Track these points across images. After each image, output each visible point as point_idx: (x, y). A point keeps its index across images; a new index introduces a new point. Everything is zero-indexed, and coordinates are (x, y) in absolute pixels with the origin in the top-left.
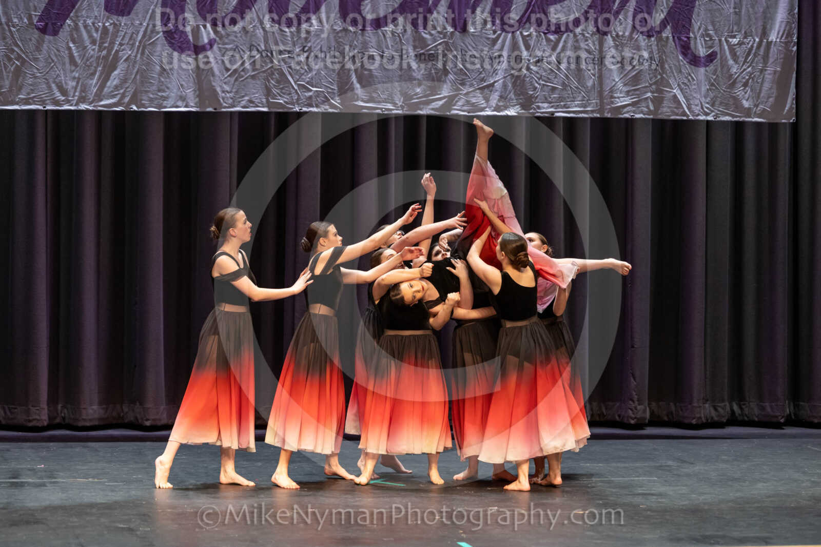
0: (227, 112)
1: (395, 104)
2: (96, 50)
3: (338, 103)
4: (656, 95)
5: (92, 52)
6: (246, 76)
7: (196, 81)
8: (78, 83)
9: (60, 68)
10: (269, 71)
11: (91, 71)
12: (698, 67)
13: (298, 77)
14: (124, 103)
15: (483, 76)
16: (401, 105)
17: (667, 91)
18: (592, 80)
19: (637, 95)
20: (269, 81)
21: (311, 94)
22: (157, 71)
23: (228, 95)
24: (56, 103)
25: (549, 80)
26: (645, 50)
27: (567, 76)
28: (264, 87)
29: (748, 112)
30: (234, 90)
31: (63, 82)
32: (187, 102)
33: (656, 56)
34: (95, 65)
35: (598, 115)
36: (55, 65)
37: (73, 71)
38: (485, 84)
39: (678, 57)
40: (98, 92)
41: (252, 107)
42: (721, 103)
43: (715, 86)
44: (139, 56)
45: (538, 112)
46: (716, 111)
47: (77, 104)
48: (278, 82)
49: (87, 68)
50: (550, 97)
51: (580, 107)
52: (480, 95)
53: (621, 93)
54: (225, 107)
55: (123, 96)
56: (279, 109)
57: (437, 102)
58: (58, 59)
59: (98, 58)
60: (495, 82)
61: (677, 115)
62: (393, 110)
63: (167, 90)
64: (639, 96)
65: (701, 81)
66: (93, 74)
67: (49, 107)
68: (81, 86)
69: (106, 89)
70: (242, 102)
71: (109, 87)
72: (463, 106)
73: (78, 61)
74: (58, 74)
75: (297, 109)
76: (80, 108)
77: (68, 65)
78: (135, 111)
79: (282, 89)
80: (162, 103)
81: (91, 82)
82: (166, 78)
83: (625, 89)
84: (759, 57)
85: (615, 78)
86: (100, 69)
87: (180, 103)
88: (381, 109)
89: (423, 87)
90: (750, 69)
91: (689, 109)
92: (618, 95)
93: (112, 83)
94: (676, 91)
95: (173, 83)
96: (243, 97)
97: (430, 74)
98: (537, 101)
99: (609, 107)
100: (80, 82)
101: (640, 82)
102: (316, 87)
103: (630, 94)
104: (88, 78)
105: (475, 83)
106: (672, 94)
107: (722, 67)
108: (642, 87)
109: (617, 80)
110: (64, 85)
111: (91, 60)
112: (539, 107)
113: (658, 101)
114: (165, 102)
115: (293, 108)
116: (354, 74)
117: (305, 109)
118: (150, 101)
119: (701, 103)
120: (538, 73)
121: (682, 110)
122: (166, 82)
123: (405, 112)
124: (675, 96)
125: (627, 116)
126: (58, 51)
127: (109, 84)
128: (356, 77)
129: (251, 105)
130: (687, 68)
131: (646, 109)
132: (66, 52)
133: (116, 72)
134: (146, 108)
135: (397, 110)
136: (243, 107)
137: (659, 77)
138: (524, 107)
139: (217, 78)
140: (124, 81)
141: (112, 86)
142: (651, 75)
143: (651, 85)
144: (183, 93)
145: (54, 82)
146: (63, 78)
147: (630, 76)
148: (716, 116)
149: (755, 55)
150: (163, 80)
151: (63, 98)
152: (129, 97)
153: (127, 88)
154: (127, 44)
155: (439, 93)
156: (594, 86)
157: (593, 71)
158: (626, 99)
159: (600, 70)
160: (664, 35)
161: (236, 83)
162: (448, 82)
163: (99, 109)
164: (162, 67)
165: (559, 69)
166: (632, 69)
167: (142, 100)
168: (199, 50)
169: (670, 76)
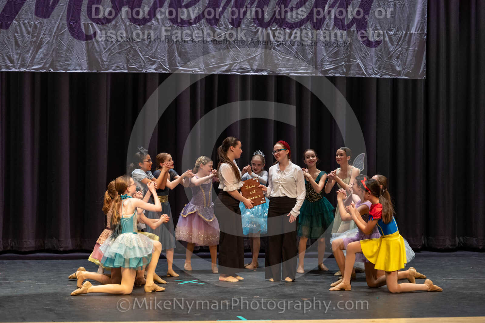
0: (105, 73)
1: (200, 68)
2: (30, 37)
3: (167, 68)
4: (347, 63)
5: (28, 39)
6: (115, 52)
7: (87, 55)
8: (20, 56)
9: (10, 47)
10: (128, 49)
11: (27, 50)
12: (371, 47)
13: (144, 53)
14: (46, 68)
15: (249, 52)
16: (203, 69)
17: (353, 61)
18: (311, 55)
19: (337, 63)
20: (128, 56)
22: (64, 49)
23: (105, 63)
24: (7, 67)
25: (286, 55)
27: (297, 53)
28: (125, 58)
29: (399, 73)
30: (108, 60)
31: (11, 55)
32: (82, 67)
34: (29, 46)
35: (314, 75)
36: (7, 46)
37: (17, 50)
38: (250, 57)
39: (360, 42)
40: (31, 61)
41: (118, 70)
42: (384, 68)
43: (381, 59)
44: (54, 41)
45: (280, 73)
46: (381, 72)
47: (19, 68)
48: (133, 56)
49: (25, 48)
50: (287, 65)
51: (304, 70)
52: (247, 63)
54: (103, 70)
55: (45, 63)
56: (134, 71)
58: (8, 43)
59: (31, 42)
61: (359, 74)
62: (199, 71)
63: (70, 60)
64: (338, 64)
65: (373, 56)
66: (29, 51)
67: (4, 70)
68: (22, 57)
69: (35, 60)
70: (113, 67)
71: (37, 59)
72: (238, 69)
73: (20, 44)
74: (8, 52)
75: (144, 71)
76: (21, 70)
77: (14, 47)
78: (52, 72)
79: (136, 60)
80: (67, 68)
81: (27, 55)
82: (70, 53)
83: (330, 60)
84: (406, 42)
85: (323, 52)
86: (32, 48)
87: (77, 68)
88: (192, 71)
90: (400, 49)
91: (366, 71)
93: (39, 55)
94: (358, 61)
95: (74, 56)
96: (114, 64)
98: (280, 66)
99: (321, 70)
101: (338, 56)
102: (155, 59)
103: (333, 63)
104: (25, 53)
105: (245, 56)
106: (357, 63)
107: (385, 48)
108: (340, 59)
109: (325, 55)
110: (12, 57)
111: (27, 43)
112: (280, 70)
113: (348, 67)
114: (69, 67)
115: (141, 71)
116: (176, 51)
117: (148, 71)
118: (61, 66)
119: (373, 68)
120: (280, 51)
121: (362, 72)
122: (70, 55)
123: (205, 73)
124: (358, 64)
125: (331, 75)
126: (9, 38)
127: (37, 56)
128: (178, 53)
129: (118, 69)
130: (365, 48)
131: (342, 71)
132: (13, 39)
133: (41, 50)
134: (58, 71)
135: (201, 72)
136: (114, 70)
137: (349, 53)
139: (99, 54)
140: (46, 55)
141: (40, 58)
142: (345, 52)
143: (344, 58)
144: (80, 62)
145: (7, 56)
146: (11, 53)
147: (333, 53)
148: (381, 75)
149: (403, 41)
150: (68, 54)
151: (11, 65)
152: (49, 64)
153: (47, 59)
154: (48, 34)
155: (224, 62)
156: (312, 58)
157: (311, 50)
158: (330, 65)
159: (316, 49)
160: (352, 29)
161: (109, 56)
162: (230, 56)
163: (32, 71)
164: (67, 47)
165: (292, 49)
166: (333, 49)
167: (56, 66)
168: (88, 38)
169: (355, 53)
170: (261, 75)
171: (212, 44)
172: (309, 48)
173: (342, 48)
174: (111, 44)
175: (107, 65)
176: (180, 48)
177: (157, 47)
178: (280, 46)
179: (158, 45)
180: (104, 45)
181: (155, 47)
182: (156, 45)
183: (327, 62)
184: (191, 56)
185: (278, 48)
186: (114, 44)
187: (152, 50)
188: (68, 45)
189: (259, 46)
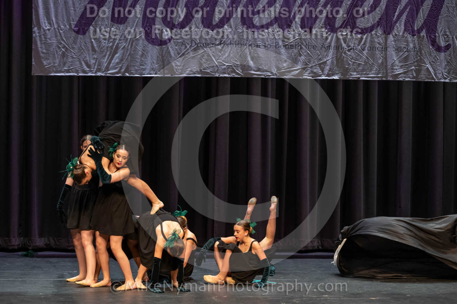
1: (272, 72)
2: (107, 43)
3: (240, 72)
4: (417, 68)
5: (104, 44)
7: (161, 60)
8: (96, 61)
9: (86, 52)
10: (202, 54)
11: (104, 55)
12: (440, 52)
13: (217, 58)
14: (122, 72)
15: (320, 57)
16: (275, 73)
17: (423, 66)
18: (381, 60)
19: (407, 68)
20: (201, 60)
21: (225, 67)
22: (140, 54)
23: (179, 68)
24: (84, 72)
25: (357, 60)
26: (411, 43)
27: (367, 58)
28: (198, 63)
30: (182, 65)
31: (88, 60)
32: (156, 72)
33: (417, 46)
34: (106, 51)
35: (385, 79)
36: (84, 51)
37: (94, 54)
38: (321, 62)
39: (429, 47)
40: (107, 66)
41: (192, 74)
42: (453, 72)
43: (450, 63)
44: (130, 46)
45: (351, 77)
46: (451, 77)
47: (95, 73)
48: (207, 60)
49: (101, 53)
50: (358, 69)
51: (375, 74)
52: (318, 68)
53: (397, 67)
54: (177, 74)
55: (121, 68)
56: (207, 75)
57: (295, 72)
58: (85, 48)
59: (108, 47)
60: (327, 60)
61: (429, 79)
62: (271, 76)
63: (145, 65)
65: (442, 61)
66: (105, 56)
67: (80, 74)
68: (98, 62)
69: (111, 65)
71: (113, 63)
72: (309, 73)
73: (97, 49)
74: (85, 57)
75: (217, 75)
76: (97, 75)
77: (91, 52)
78: (127, 77)
79: (209, 64)
80: (142, 73)
81: (103, 60)
82: (144, 58)
83: (400, 64)
85: (394, 57)
86: (108, 53)
87: (152, 72)
88: (264, 75)
89: (287, 63)
91: (435, 75)
92: (396, 68)
93: (115, 61)
94: (428, 66)
95: (149, 61)
96: (187, 68)
97: (291, 55)
98: (350, 71)
99: (391, 74)
100: (98, 61)
101: (408, 60)
102: (227, 63)
103: (403, 67)
104: (102, 58)
105: (316, 61)
106: (426, 67)
107: (454, 52)
108: (409, 64)
109: (395, 59)
110: (89, 62)
111: (103, 49)
112: (351, 75)
113: (418, 71)
114: (144, 71)
115: (215, 75)
116: (249, 56)
117: (221, 75)
118: (136, 71)
119: (442, 72)
120: (350, 55)
121: (431, 76)
122: (145, 60)
123: (277, 77)
124: (428, 69)
125: (401, 79)
126: (86, 43)
127: (113, 61)
128: (250, 58)
130: (434, 53)
131: (411, 76)
132: (90, 44)
133: (117, 55)
134: (134, 75)
135: (273, 76)
136: (187, 74)
137: (419, 58)
138: (342, 74)
139: (173, 58)
140: (121, 60)
141: (115, 63)
142: (414, 57)
143: (414, 62)
144: (154, 67)
145: (84, 61)
146: (88, 58)
147: (403, 57)
148: (451, 79)
150: (143, 59)
151: (88, 69)
152: (124, 69)
153: (123, 64)
154: (124, 39)
155: (296, 66)
156: (382, 63)
157: (382, 55)
158: (400, 70)
159: (386, 54)
160: (422, 35)
161: (183, 61)
162: (301, 60)
163: (108, 75)
164: (142, 52)
165: (362, 53)
166: (404, 53)
167: (131, 70)
168: (162, 43)
169: (425, 57)
170: (332, 79)
171: (284, 49)
172: (380, 53)
173: (412, 53)
174: (185, 49)
175: (181, 69)
176: (252, 53)
177: (230, 52)
178: (351, 51)
179: (231, 50)
180: (178, 50)
181: (228, 52)
182: (229, 51)
183: (398, 66)
184: (263, 61)
185: (349, 53)
186: (188, 49)
187: (225, 54)
188: (143, 50)
189: (330, 50)
